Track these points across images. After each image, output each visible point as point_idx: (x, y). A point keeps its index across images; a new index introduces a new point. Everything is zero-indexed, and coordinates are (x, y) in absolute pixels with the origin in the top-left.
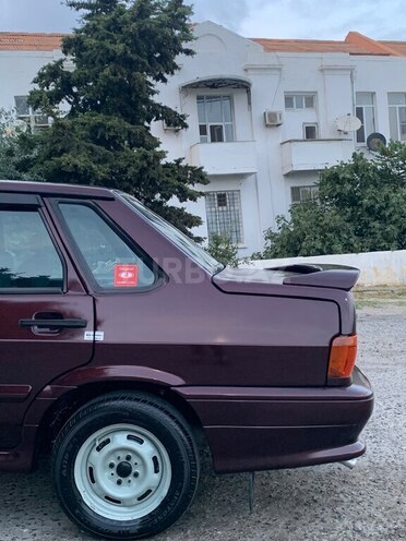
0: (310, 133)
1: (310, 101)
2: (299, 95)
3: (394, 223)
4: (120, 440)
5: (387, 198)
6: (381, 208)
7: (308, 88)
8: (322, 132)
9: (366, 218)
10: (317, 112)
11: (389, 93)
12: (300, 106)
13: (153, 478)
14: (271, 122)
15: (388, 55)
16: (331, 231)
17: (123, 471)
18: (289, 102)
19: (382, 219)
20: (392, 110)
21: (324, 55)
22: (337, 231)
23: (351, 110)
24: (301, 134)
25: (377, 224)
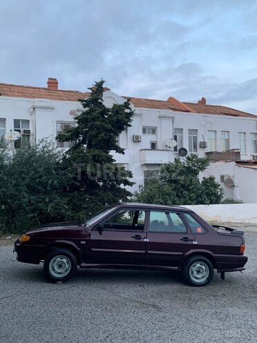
0: (153, 146)
1: (154, 131)
2: (149, 128)
3: (194, 192)
4: (198, 265)
5: (191, 180)
6: (189, 185)
7: (153, 125)
8: (159, 146)
9: (181, 189)
10: (157, 136)
11: (189, 130)
12: (149, 133)
13: (205, 273)
14: (136, 140)
15: (188, 112)
16: (166, 195)
17: (198, 272)
18: (144, 131)
19: (189, 190)
20: (190, 137)
21: (161, 110)
22: (169, 195)
23: (172, 137)
24: (149, 147)
25: (186, 192)
